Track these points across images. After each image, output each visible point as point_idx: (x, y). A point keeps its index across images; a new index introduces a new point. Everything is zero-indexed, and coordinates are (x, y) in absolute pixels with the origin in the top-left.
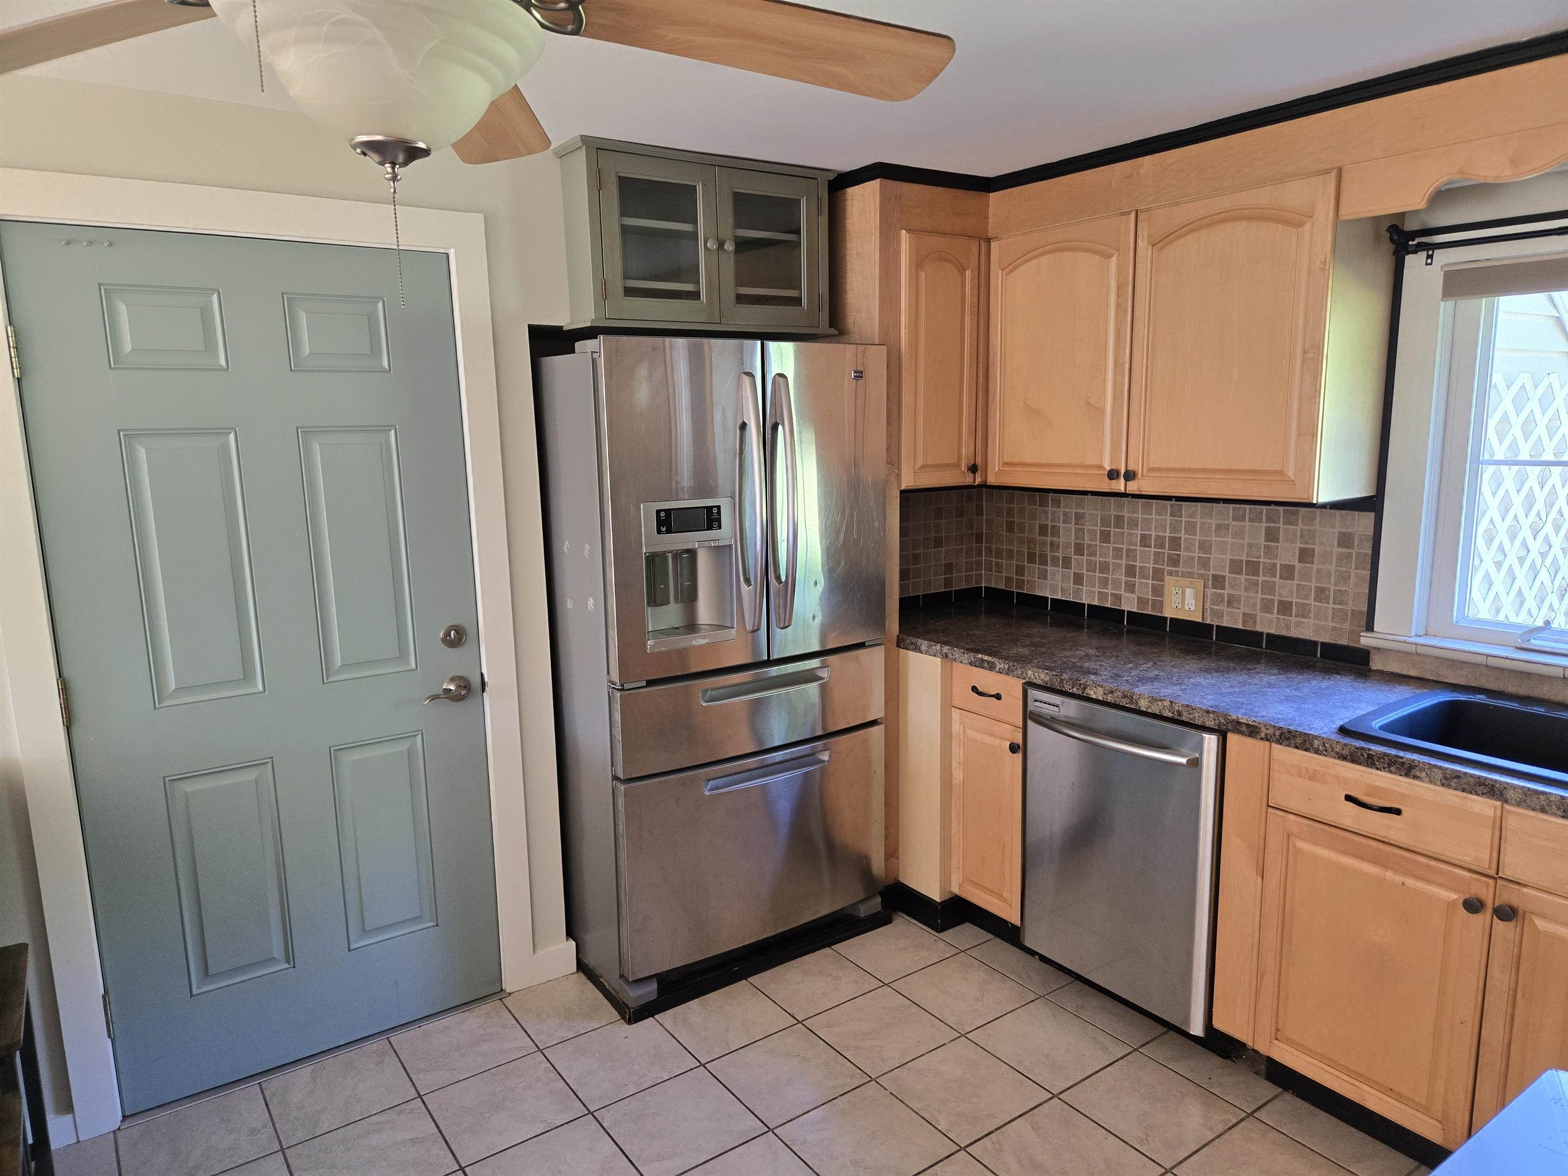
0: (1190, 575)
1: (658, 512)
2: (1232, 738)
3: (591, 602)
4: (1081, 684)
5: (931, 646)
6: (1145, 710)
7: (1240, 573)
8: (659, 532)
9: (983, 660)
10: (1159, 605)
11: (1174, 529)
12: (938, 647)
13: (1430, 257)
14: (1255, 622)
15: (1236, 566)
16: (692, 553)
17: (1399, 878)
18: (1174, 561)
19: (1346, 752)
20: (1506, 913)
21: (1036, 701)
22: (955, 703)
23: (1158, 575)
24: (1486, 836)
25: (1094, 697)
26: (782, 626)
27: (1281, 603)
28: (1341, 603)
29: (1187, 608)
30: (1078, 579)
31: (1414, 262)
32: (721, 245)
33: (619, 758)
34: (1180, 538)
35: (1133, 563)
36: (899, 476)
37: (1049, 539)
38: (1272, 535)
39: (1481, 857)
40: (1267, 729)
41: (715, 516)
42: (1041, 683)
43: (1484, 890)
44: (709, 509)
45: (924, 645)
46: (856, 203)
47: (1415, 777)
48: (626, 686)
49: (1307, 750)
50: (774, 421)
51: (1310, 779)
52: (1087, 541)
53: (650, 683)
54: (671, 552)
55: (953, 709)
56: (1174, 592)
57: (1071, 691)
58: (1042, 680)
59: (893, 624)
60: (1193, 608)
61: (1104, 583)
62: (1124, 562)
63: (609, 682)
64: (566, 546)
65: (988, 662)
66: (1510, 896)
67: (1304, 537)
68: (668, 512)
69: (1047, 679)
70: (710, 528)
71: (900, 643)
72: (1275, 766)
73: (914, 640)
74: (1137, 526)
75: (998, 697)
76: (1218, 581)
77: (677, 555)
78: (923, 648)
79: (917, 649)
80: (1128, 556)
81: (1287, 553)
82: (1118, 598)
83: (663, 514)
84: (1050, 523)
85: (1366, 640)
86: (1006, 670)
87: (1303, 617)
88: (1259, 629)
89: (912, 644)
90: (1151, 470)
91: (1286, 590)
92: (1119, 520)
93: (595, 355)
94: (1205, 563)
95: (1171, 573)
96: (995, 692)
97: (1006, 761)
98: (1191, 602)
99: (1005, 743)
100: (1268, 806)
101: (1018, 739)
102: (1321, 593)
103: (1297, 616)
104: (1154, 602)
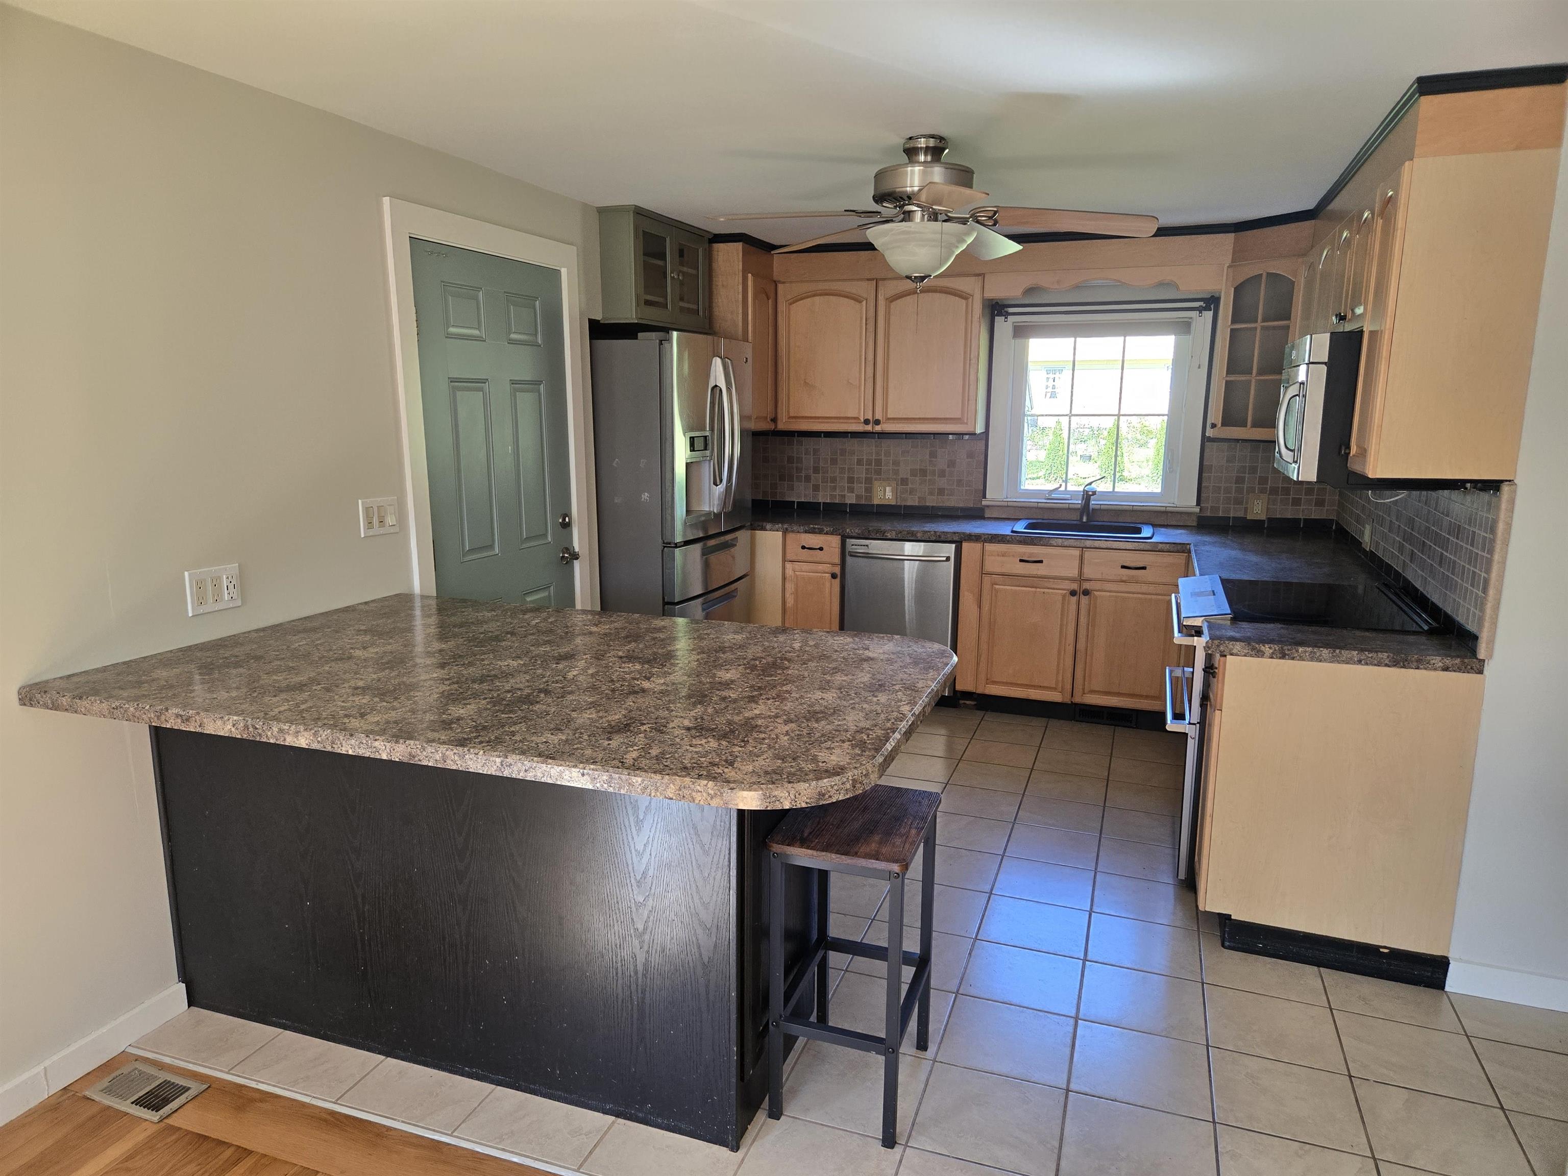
0: (888, 479)
1: (691, 438)
2: (965, 545)
3: (645, 496)
4: (881, 531)
5: (773, 526)
6: (920, 538)
7: (916, 476)
8: (691, 450)
9: (814, 528)
10: (870, 498)
11: (878, 454)
12: (779, 526)
13: (1006, 318)
14: (925, 501)
15: (913, 473)
18: (879, 472)
20: (1086, 593)
22: (789, 558)
23: (869, 481)
24: (1076, 563)
25: (891, 538)
26: (725, 511)
27: (939, 489)
28: (969, 486)
29: (887, 498)
30: (816, 488)
31: (999, 320)
32: (676, 275)
33: (673, 590)
34: (882, 459)
35: (852, 476)
37: (795, 465)
38: (933, 455)
39: (1074, 574)
40: (984, 538)
41: (707, 442)
42: (855, 535)
43: (1075, 586)
44: (705, 437)
45: (769, 526)
47: (1053, 547)
48: (678, 545)
49: (1001, 543)
51: (1003, 556)
52: (821, 464)
53: (685, 543)
55: (788, 562)
56: (879, 490)
57: (875, 536)
58: (856, 533)
60: (890, 498)
61: (834, 488)
62: (846, 475)
63: (664, 544)
64: (615, 463)
66: (1086, 586)
67: (950, 455)
69: (860, 531)
70: (705, 449)
72: (986, 553)
73: (760, 524)
74: (854, 454)
75: (821, 549)
76: (904, 481)
78: (768, 528)
79: (764, 529)
80: (849, 472)
81: (941, 463)
82: (844, 496)
84: (795, 455)
85: (984, 503)
86: (831, 531)
87: (950, 495)
88: (927, 504)
89: (759, 526)
90: (889, 419)
91: (942, 483)
92: (843, 452)
93: (663, 342)
94: (896, 472)
95: (876, 479)
96: (818, 547)
97: (828, 585)
98: (889, 494)
99: (827, 575)
100: (982, 574)
101: (837, 570)
102: (960, 483)
103: (947, 495)
104: (866, 497)
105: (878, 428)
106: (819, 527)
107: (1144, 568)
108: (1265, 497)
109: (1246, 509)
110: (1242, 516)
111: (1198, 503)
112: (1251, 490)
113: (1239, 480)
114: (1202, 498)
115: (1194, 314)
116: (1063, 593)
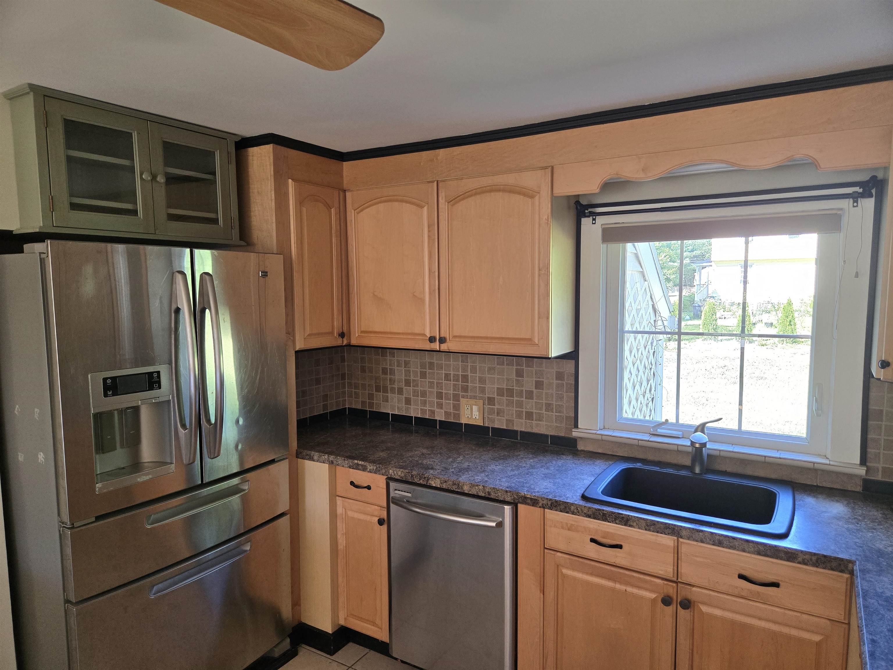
0: (475, 397)
1: (105, 380)
2: (521, 507)
3: (41, 456)
4: (425, 477)
5: (321, 456)
6: (467, 492)
7: (503, 396)
8: (106, 395)
9: (358, 464)
10: (458, 416)
11: (464, 369)
12: (326, 457)
13: (594, 220)
14: (513, 425)
15: (500, 392)
16: (136, 410)
17: (623, 588)
18: (465, 389)
19: (590, 513)
20: (685, 604)
21: (396, 490)
22: (338, 493)
23: (456, 398)
24: (670, 558)
25: (434, 485)
26: (212, 457)
27: (527, 413)
28: (560, 412)
29: (474, 417)
30: (408, 401)
31: (586, 222)
32: (154, 178)
33: (71, 585)
34: (468, 375)
35: (441, 391)
36: (294, 342)
37: (389, 376)
38: (519, 373)
39: (668, 571)
40: (543, 501)
41: (155, 379)
42: (399, 478)
43: (671, 590)
44: (150, 374)
45: (316, 455)
46: (255, 158)
47: (631, 526)
48: (76, 525)
49: (567, 512)
50: (202, 306)
51: (569, 530)
52: (412, 378)
53: (98, 518)
54: (117, 410)
55: (337, 498)
56: (466, 408)
57: (419, 482)
58: (399, 476)
59: (294, 443)
60: (477, 418)
61: (424, 403)
62: (435, 390)
63: (60, 522)
64: (16, 409)
65: (362, 465)
66: (686, 593)
67: (537, 374)
68: (114, 379)
69: (403, 475)
70: (151, 388)
71: (299, 455)
72: (548, 523)
73: (309, 452)
74: (442, 368)
75: (369, 488)
76: (491, 401)
77: (122, 412)
78: (315, 458)
79: (311, 459)
80: (437, 387)
81: (528, 383)
82: (433, 412)
83: (109, 381)
84: (388, 367)
85: (575, 434)
86: (375, 470)
87: (540, 421)
88: (515, 428)
89: (307, 455)
90: (455, 337)
91: (529, 405)
92: (431, 365)
93: (43, 256)
94: (483, 390)
95: (463, 397)
96: (366, 485)
97: (376, 530)
98: (476, 411)
99: (375, 519)
100: (544, 549)
101: (384, 515)
102: (549, 407)
103: (536, 420)
104: (454, 414)
105: (444, 347)
107: (776, 585)
111: (863, 461)
114: (869, 455)
115: (846, 204)
116: (653, 596)
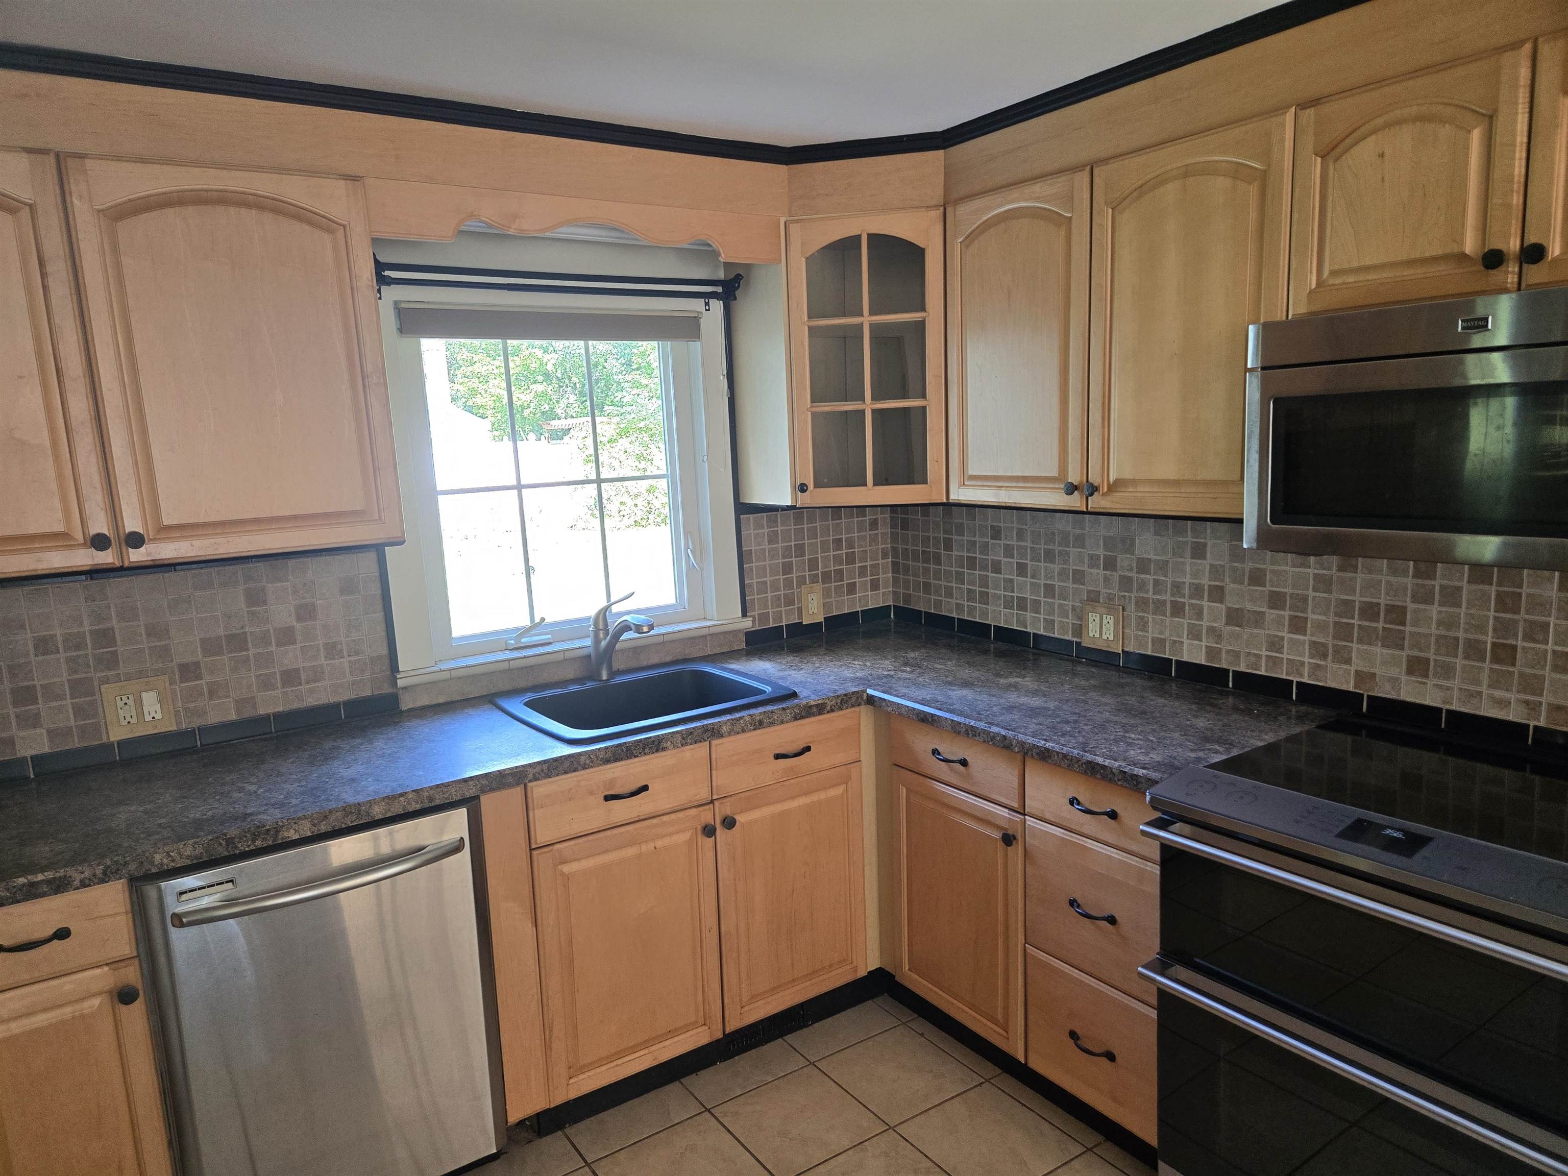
0: (141, 674)
2: (487, 801)
4: (268, 830)
6: (381, 817)
7: (220, 653)
9: (32, 885)
10: (95, 729)
11: (98, 618)
14: (254, 706)
15: (211, 646)
17: (651, 846)
18: (112, 661)
19: (609, 754)
20: (729, 823)
21: (182, 893)
23: (83, 688)
24: (702, 773)
25: (296, 837)
27: (284, 673)
28: (357, 653)
29: (148, 718)
34: (112, 629)
35: (26, 683)
38: (255, 598)
39: (700, 791)
42: (188, 862)
43: (706, 816)
47: (664, 749)
49: (575, 770)
51: (570, 799)
56: (120, 705)
57: (252, 847)
58: (188, 857)
60: (158, 716)
65: (48, 882)
66: (726, 808)
67: (299, 592)
69: (199, 850)
72: (534, 804)
75: (63, 934)
76: (189, 671)
81: (280, 614)
82: (7, 742)
85: (402, 682)
87: (315, 681)
88: (262, 711)
91: (291, 657)
94: (164, 653)
95: (106, 681)
96: (50, 932)
97: (106, 1025)
98: (151, 705)
99: (96, 1002)
100: (531, 850)
101: (132, 975)
102: (332, 650)
103: (308, 683)
104: (82, 728)
105: (136, 556)
106: (50, 875)
107: (807, 749)
108: (819, 587)
109: (800, 610)
110: (797, 621)
111: (744, 614)
112: (801, 581)
113: (787, 569)
114: (747, 605)
115: (699, 305)
116: (687, 835)
